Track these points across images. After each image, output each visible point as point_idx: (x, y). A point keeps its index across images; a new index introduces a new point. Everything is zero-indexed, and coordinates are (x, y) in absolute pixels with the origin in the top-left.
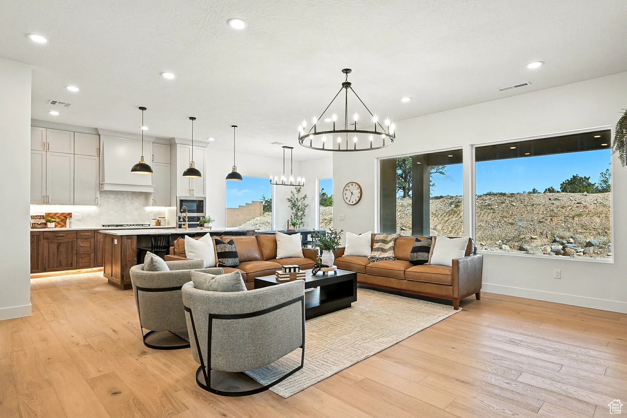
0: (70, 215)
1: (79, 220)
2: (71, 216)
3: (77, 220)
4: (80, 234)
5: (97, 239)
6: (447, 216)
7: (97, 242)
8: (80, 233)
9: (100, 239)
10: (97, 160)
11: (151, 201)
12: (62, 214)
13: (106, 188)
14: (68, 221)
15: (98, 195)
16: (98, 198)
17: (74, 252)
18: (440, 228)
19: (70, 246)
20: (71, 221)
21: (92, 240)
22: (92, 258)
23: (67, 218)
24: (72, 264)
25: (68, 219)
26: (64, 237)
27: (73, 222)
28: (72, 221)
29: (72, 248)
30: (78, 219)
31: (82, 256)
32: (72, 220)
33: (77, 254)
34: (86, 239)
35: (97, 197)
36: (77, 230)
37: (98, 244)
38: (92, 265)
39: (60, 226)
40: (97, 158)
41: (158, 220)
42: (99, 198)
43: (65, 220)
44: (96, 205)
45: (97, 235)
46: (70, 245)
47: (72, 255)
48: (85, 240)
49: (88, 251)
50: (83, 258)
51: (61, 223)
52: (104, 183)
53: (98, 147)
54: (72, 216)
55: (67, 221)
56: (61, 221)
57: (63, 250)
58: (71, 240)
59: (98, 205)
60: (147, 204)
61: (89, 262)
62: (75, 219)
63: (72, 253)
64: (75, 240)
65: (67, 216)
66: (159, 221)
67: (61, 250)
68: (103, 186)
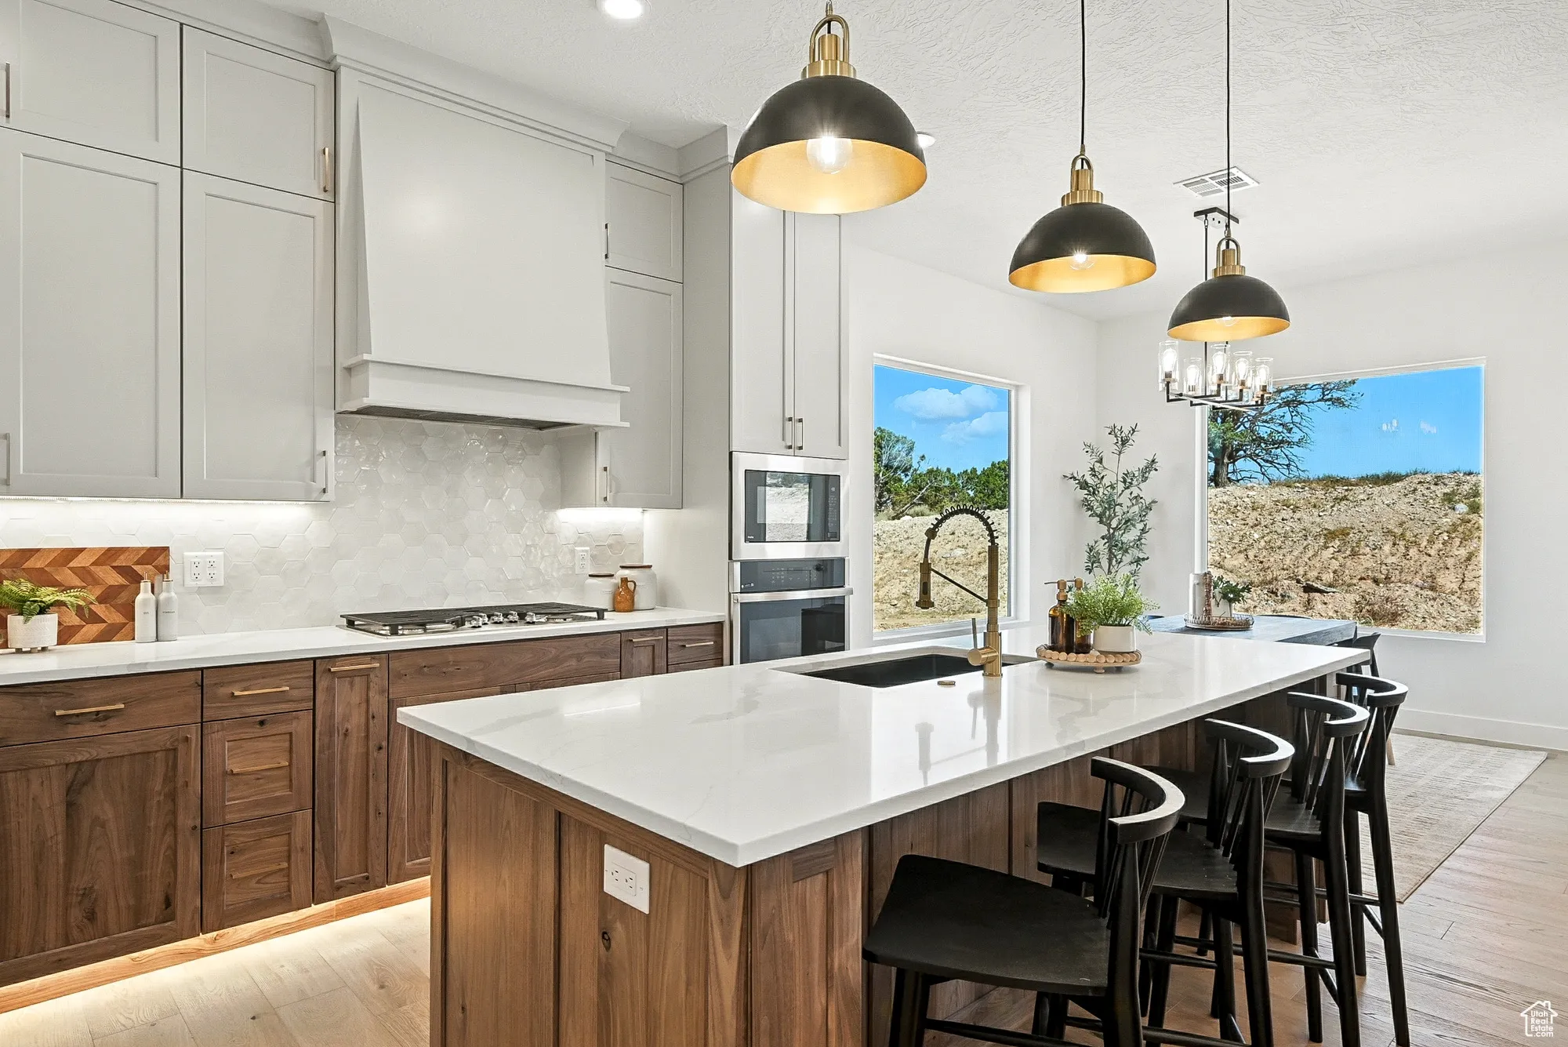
0: (157, 559)
1: (215, 590)
2: (164, 570)
3: (200, 590)
4: (224, 691)
5: (332, 716)
6: (1457, 541)
7: (331, 735)
8: (222, 684)
9: (346, 718)
10: (320, 219)
11: (596, 481)
12: (110, 555)
13: (381, 392)
14: (145, 602)
15: (327, 438)
16: (324, 453)
17: (187, 820)
18: (1455, 586)
19: (159, 780)
20: (163, 596)
21: (301, 726)
22: (299, 845)
23: (137, 579)
24: (168, 902)
25: (145, 586)
26: (113, 725)
27: (175, 608)
28: (169, 600)
29: (172, 797)
30: (204, 582)
31: (239, 837)
32: (170, 593)
33: (202, 830)
34: (262, 723)
35: (320, 448)
36: (202, 669)
37: (337, 749)
38: (301, 885)
39: (94, 629)
40: (319, 209)
41: (625, 581)
42: (331, 454)
43: (123, 597)
44: (315, 495)
45: (330, 689)
46: (160, 769)
47: (168, 839)
48: (258, 731)
49: (278, 801)
50: (242, 851)
51: (100, 610)
52: (366, 357)
53: (323, 141)
54: (167, 568)
55: (139, 598)
56: (101, 600)
57: (108, 813)
58: (162, 739)
59: (325, 497)
60: (566, 495)
61: (281, 870)
62: (190, 582)
63: (173, 825)
64: (194, 734)
65: (136, 568)
66: (631, 586)
67: (97, 818)
68: (356, 380)
